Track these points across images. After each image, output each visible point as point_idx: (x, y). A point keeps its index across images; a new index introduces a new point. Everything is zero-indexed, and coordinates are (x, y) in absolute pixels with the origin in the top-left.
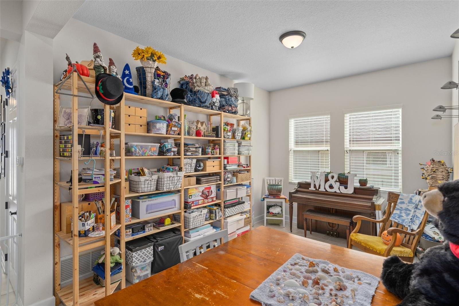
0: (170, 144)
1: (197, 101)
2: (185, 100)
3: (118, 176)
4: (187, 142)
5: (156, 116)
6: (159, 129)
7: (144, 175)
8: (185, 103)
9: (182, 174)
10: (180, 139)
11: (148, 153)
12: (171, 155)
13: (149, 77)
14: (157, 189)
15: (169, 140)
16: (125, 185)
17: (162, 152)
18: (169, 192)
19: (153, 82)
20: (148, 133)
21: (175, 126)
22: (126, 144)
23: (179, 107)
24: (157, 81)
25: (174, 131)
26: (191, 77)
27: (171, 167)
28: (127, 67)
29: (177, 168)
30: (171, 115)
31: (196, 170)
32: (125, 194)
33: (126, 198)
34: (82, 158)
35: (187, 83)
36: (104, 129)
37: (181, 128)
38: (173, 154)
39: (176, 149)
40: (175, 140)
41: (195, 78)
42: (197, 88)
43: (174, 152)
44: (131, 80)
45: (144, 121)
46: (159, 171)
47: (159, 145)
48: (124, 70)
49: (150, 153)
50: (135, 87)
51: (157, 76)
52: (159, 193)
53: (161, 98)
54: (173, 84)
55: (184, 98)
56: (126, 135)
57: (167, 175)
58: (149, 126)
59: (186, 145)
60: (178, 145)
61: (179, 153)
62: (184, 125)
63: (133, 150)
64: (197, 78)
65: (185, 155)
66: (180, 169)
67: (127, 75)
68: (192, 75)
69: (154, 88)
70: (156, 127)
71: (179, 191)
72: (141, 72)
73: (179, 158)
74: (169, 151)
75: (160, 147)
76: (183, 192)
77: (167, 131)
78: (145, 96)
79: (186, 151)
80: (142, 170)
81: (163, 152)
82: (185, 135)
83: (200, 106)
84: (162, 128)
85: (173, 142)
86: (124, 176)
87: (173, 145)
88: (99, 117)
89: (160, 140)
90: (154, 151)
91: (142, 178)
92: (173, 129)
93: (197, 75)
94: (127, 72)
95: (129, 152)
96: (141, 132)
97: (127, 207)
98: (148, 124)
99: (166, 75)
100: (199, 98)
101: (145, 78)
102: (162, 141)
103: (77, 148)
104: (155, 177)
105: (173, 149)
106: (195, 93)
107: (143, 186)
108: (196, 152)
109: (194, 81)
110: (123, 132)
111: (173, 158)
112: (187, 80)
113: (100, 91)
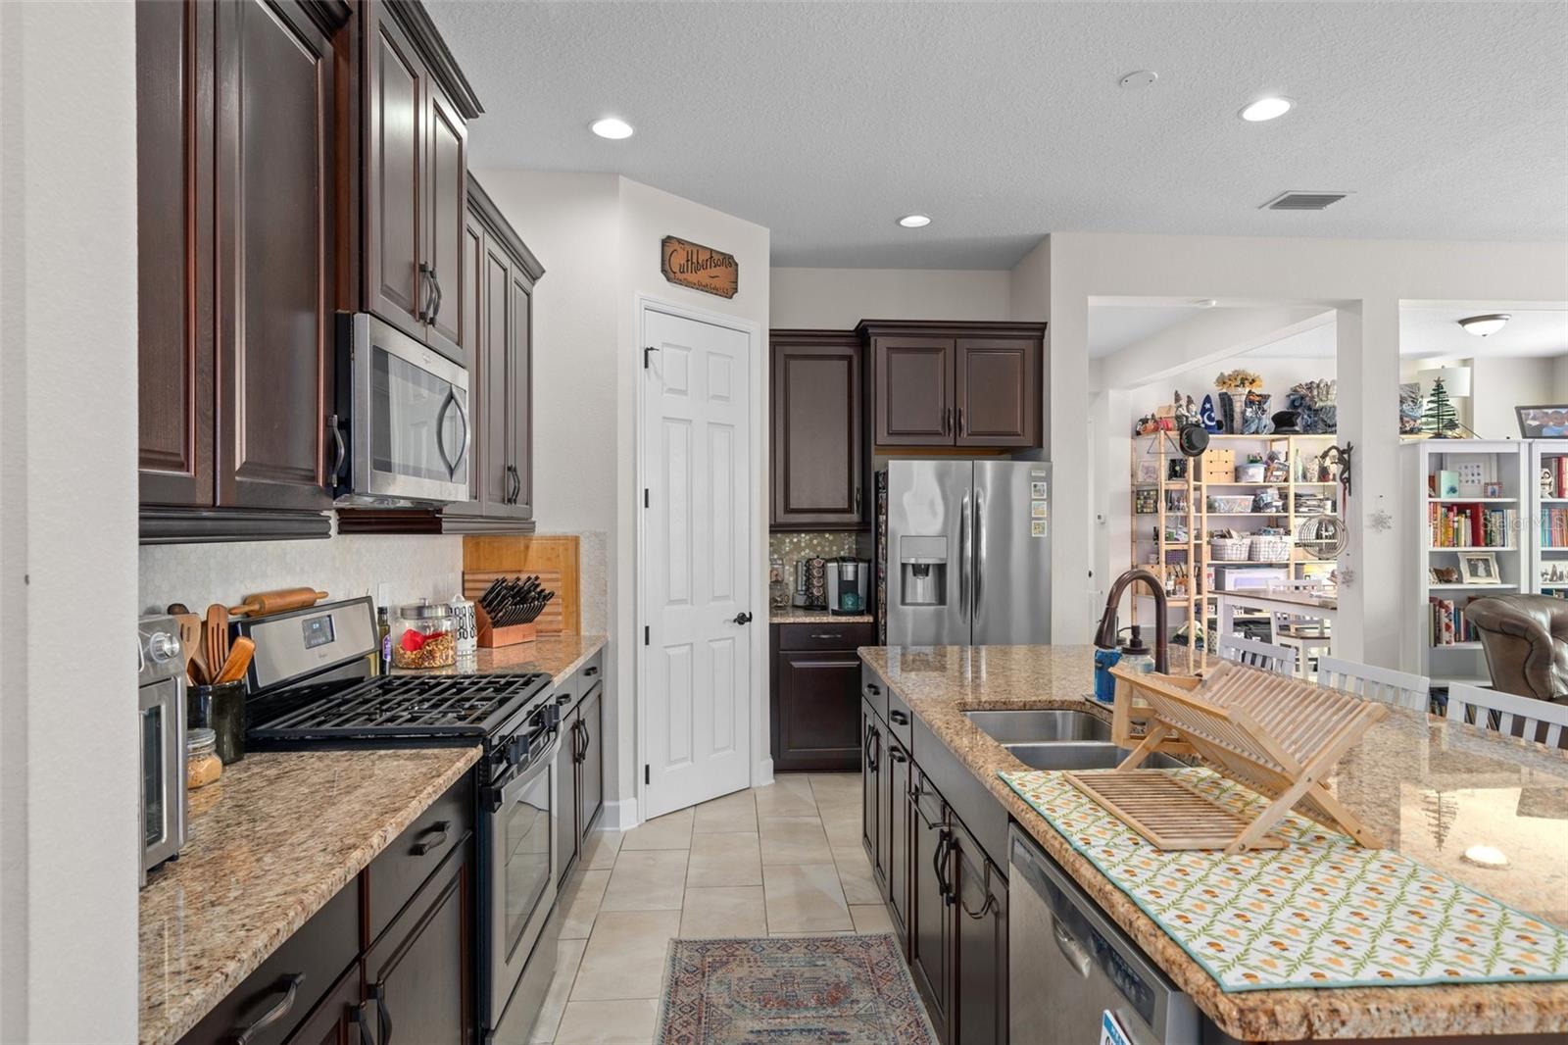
0: (1271, 496)
1: (1321, 425)
2: (1297, 428)
3: (1198, 537)
4: (1299, 492)
5: (1249, 456)
6: (1253, 476)
7: (1231, 537)
8: (1297, 433)
9: (1294, 538)
10: (1288, 488)
11: (1237, 508)
12: (1272, 512)
13: (1238, 406)
14: (1250, 559)
15: (1269, 490)
16: (1206, 549)
17: (1257, 507)
18: (1270, 565)
19: (1243, 413)
20: (1236, 481)
21: (1278, 469)
22: (1208, 497)
23: (1286, 439)
24: (1249, 410)
25: (1277, 477)
26: (1310, 387)
27: (1272, 530)
28: (1208, 399)
29: (1282, 530)
30: (1273, 453)
31: (1319, 536)
32: (1206, 559)
33: (1209, 565)
34: (1168, 514)
35: (1302, 398)
36: (1188, 482)
37: (1288, 472)
38: (1274, 509)
39: (1280, 504)
40: (1279, 489)
41: (1318, 386)
42: (1319, 404)
43: (1277, 507)
44: (1213, 415)
45: (1231, 467)
46: (1253, 534)
47: (1253, 497)
48: (1204, 404)
49: (1240, 509)
50: (1218, 422)
51: (1249, 403)
52: (1252, 563)
53: (1257, 432)
54: (1275, 406)
55: (1294, 425)
56: (1208, 486)
57: (1264, 539)
58: (1238, 473)
59: (1297, 496)
60: (1284, 496)
61: (1285, 508)
62: (1296, 466)
63: (1217, 505)
64: (1322, 385)
65: (1296, 512)
66: (1288, 533)
67: (1208, 410)
68: (1311, 383)
69: (1245, 421)
70: (1247, 473)
71: (1287, 566)
72: (1226, 401)
73: (1286, 517)
74: (1268, 505)
75: (1254, 501)
76: (1292, 568)
77: (1265, 477)
78: (1232, 433)
79: (1297, 506)
80: (1229, 532)
81: (1260, 508)
82: (1296, 480)
83: (1325, 433)
84: (1257, 474)
85: (1277, 492)
86: (1205, 538)
87: (1277, 497)
88: (1178, 468)
89: (1253, 491)
90: (1246, 507)
91: (1228, 541)
92: (1275, 473)
93: (1321, 381)
94: (1208, 406)
95: (1211, 507)
96: (1227, 481)
97: (1209, 575)
98: (1236, 469)
99: (1265, 398)
100: (1323, 420)
101: (1232, 410)
102: (1258, 492)
103: (1162, 505)
104: (1247, 541)
105: (1275, 504)
106: (1316, 411)
107: (1229, 552)
108: (1319, 506)
109: (1315, 393)
110: (1204, 484)
111: (1277, 518)
112: (1303, 392)
113: (1185, 445)
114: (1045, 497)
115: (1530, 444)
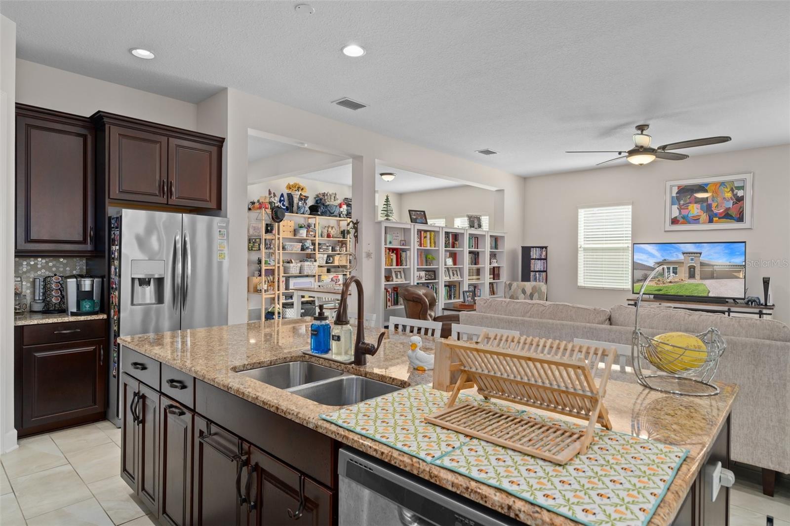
0: (308, 244)
1: (328, 212)
2: (319, 213)
3: (279, 263)
4: (320, 242)
5: (299, 225)
6: (302, 234)
7: (292, 263)
8: (319, 215)
9: (317, 264)
10: (315, 240)
11: (295, 249)
12: (309, 251)
13: (296, 200)
14: (300, 273)
15: (308, 241)
16: (282, 268)
17: (303, 249)
18: (307, 276)
19: (298, 204)
20: (294, 236)
21: (312, 231)
22: (282, 243)
23: (315, 217)
24: (300, 202)
25: (311, 235)
26: (324, 195)
27: (309, 260)
28: (282, 195)
29: (313, 260)
30: (309, 224)
31: (327, 263)
32: (282, 274)
33: (283, 276)
34: (266, 251)
35: (321, 199)
36: (275, 235)
37: (316, 233)
38: (310, 250)
39: (312, 247)
40: (312, 241)
41: (327, 195)
42: (328, 203)
43: (311, 249)
44: (285, 203)
45: (292, 229)
46: (301, 261)
47: (301, 244)
48: (281, 197)
49: (296, 249)
50: (287, 207)
51: (300, 199)
52: (301, 275)
53: (303, 213)
54: (311, 202)
55: (318, 211)
56: (283, 238)
57: (306, 263)
58: (295, 232)
59: (319, 244)
60: (314, 244)
61: (314, 250)
62: (318, 230)
63: (286, 247)
64: (328, 195)
65: (319, 251)
66: (315, 261)
67: (282, 200)
68: (324, 193)
69: (299, 208)
70: (299, 232)
71: (314, 276)
72: (290, 197)
73: (315, 254)
74: (308, 248)
75: (302, 246)
76: (317, 277)
77: (307, 235)
78: (293, 213)
79: (319, 248)
80: (291, 261)
81: (304, 249)
82: (319, 237)
83: (330, 216)
84: (303, 233)
85: (311, 242)
86: (281, 263)
87: (311, 244)
88: (269, 228)
89: (300, 241)
90: (298, 248)
91: (291, 265)
92: (310, 233)
93: (328, 193)
94: (282, 199)
95: (284, 248)
96: (290, 236)
97: (283, 282)
98: (295, 230)
99: (307, 198)
100: (329, 211)
101: (293, 202)
102: (303, 241)
103: (263, 246)
104: (299, 265)
105: (310, 247)
106: (327, 206)
107: (292, 270)
108: (327, 249)
109: (326, 198)
110: (281, 237)
111: (310, 254)
112: (321, 197)
113: (274, 217)
114: (225, 238)
115: (414, 225)
